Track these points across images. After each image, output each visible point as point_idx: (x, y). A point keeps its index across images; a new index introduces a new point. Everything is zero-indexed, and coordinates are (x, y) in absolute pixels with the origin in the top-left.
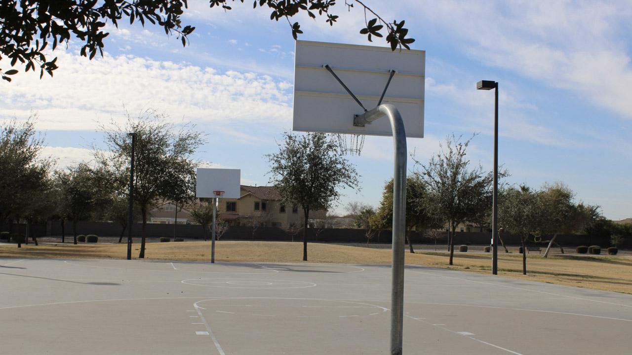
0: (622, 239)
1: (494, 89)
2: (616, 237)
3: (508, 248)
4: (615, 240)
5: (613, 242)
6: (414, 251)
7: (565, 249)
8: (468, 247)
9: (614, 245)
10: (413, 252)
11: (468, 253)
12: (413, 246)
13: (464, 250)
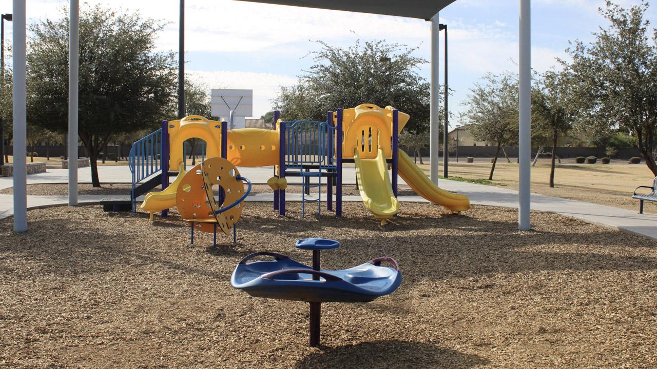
0: (615, 150)
1: (444, 30)
2: (610, 148)
3: (510, 159)
4: (609, 151)
5: (608, 153)
6: (423, 162)
7: (561, 160)
8: (474, 158)
9: (608, 156)
10: (423, 164)
11: (473, 164)
12: (422, 158)
13: (471, 161)
